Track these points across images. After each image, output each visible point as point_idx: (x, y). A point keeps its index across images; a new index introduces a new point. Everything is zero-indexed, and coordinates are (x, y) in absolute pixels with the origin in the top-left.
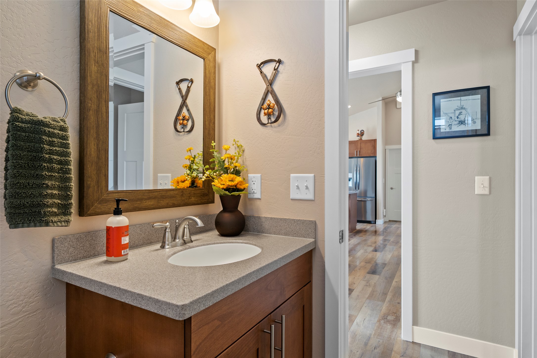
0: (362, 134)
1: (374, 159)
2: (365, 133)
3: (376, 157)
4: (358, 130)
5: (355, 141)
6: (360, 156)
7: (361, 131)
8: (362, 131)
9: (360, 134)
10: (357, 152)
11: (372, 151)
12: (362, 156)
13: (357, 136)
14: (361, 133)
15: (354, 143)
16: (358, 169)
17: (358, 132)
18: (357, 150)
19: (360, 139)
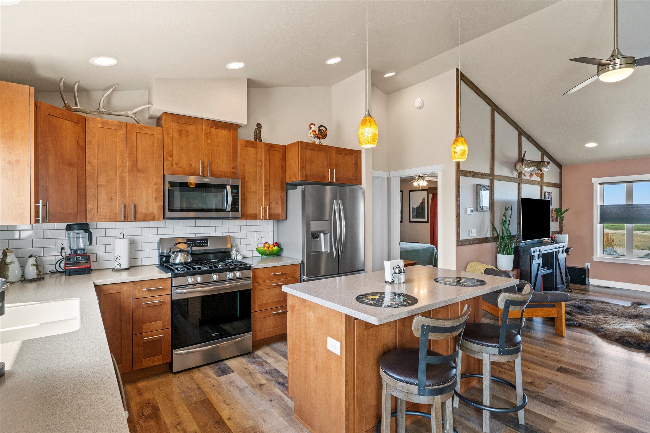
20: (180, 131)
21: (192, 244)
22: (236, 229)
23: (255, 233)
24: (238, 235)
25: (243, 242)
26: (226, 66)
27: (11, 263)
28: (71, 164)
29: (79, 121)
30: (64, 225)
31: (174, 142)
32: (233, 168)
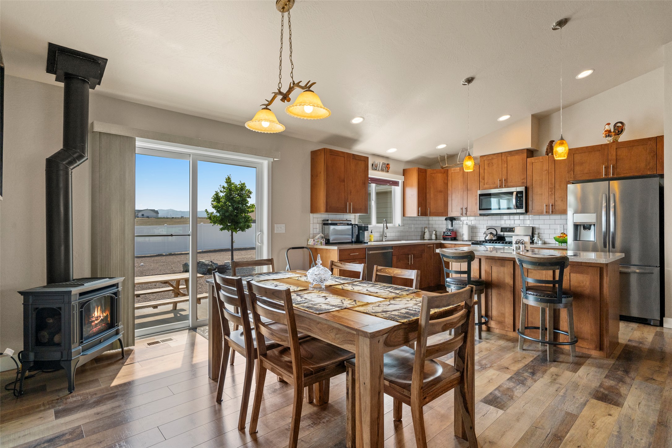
0: (620, 130)
1: (657, 180)
2: (626, 127)
3: (662, 176)
4: (609, 124)
5: (602, 145)
6: (615, 176)
7: (615, 126)
8: (619, 125)
9: (612, 130)
10: (607, 168)
11: (649, 163)
12: (622, 175)
13: (606, 137)
14: (615, 129)
15: (600, 150)
16: (612, 205)
17: (607, 128)
18: (606, 164)
19: (613, 142)
20: (489, 164)
21: (504, 230)
22: (542, 222)
23: (558, 225)
24: (541, 227)
25: (546, 231)
26: (498, 120)
27: (426, 232)
28: (441, 192)
29: (444, 172)
30: (444, 218)
31: (485, 171)
32: (523, 179)
